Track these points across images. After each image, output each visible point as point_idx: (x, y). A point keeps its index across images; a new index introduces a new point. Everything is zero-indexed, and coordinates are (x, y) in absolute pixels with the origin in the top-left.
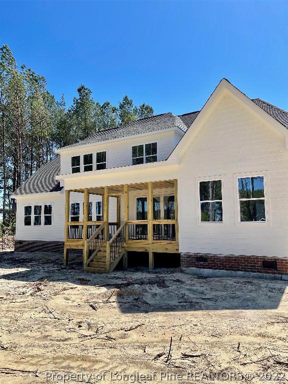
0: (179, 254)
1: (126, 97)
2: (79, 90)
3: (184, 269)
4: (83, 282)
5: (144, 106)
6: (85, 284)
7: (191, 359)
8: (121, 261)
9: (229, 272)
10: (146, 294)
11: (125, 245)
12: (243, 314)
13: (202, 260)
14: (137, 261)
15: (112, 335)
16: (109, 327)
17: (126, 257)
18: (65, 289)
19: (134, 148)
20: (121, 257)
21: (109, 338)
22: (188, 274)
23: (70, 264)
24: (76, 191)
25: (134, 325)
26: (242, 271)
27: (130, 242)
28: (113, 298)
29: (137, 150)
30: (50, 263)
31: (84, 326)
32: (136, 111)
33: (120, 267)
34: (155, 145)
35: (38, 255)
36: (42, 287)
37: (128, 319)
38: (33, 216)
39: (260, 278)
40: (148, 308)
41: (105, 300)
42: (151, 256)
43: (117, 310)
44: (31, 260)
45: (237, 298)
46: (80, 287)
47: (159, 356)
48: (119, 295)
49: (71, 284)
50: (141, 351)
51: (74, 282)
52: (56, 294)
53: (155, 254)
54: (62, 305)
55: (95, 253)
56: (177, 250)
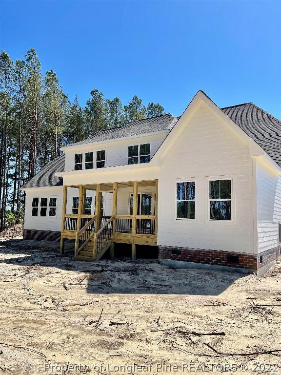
0: (158, 247)
1: (136, 97)
2: (92, 93)
3: (160, 260)
4: (68, 268)
5: (152, 104)
6: (69, 270)
7: (116, 325)
8: (108, 251)
9: (199, 264)
10: (113, 279)
11: (112, 237)
12: (186, 298)
13: (176, 253)
14: (121, 251)
15: (69, 308)
16: (69, 302)
17: (113, 247)
18: (51, 273)
19: (130, 148)
20: (108, 247)
21: (64, 310)
22: (163, 264)
23: (67, 253)
24: (72, 187)
25: (89, 301)
26: (209, 264)
27: (116, 234)
28: (86, 282)
29: (132, 151)
30: (49, 251)
31: (50, 300)
32: (144, 110)
33: (106, 256)
34: (148, 146)
35: (42, 243)
36: (32, 270)
37: (88, 298)
38: (39, 207)
39: (223, 270)
40: (110, 290)
41: (78, 283)
42: (133, 248)
43: (85, 291)
44: (35, 248)
45: (189, 285)
46: (63, 271)
47: (92, 322)
48: (91, 279)
49: (57, 269)
50: (82, 319)
51: (61, 267)
52: (41, 277)
53: (137, 246)
54: (42, 285)
55: (85, 243)
56: (156, 243)
